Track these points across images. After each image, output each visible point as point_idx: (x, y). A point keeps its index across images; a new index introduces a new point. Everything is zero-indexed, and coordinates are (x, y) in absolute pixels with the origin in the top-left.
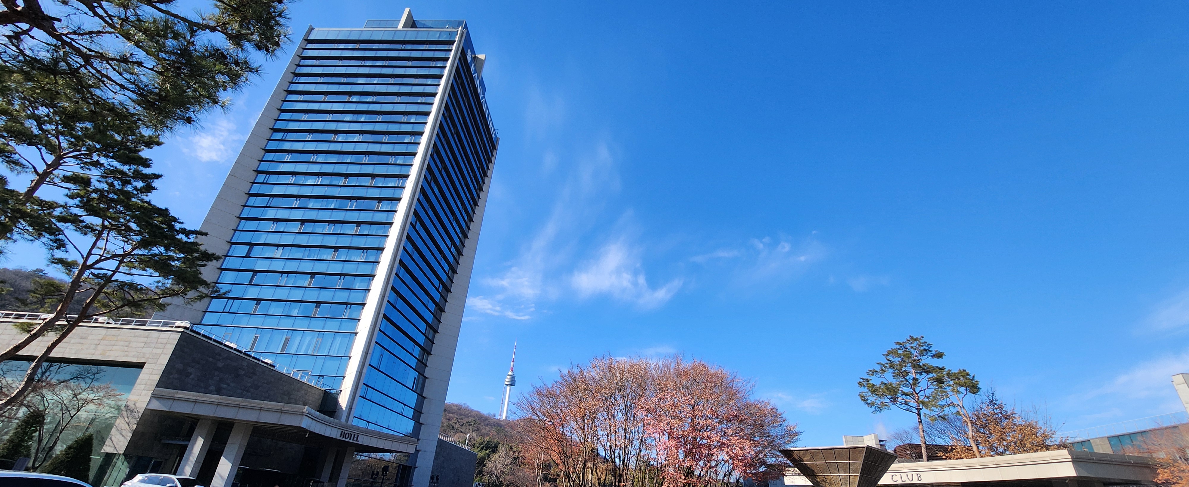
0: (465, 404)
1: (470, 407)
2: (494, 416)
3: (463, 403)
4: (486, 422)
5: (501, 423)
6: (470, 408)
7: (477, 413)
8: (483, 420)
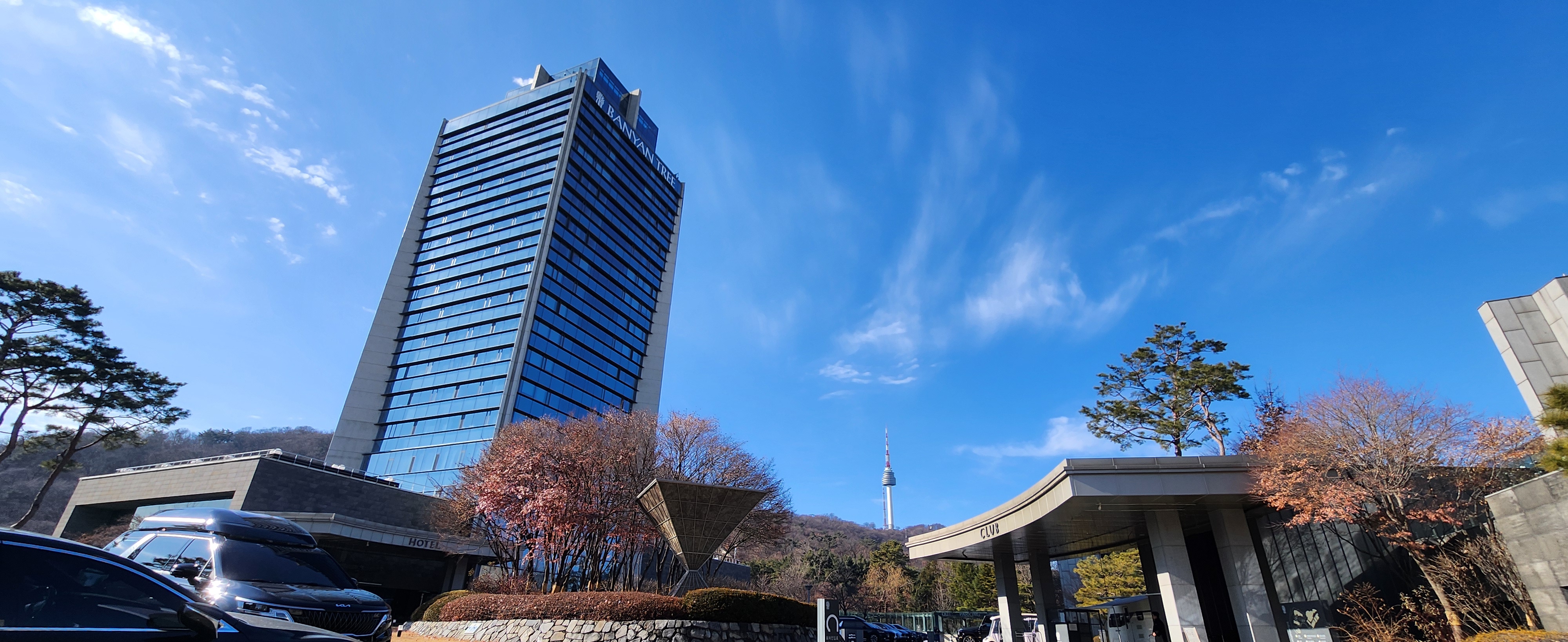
0: (831, 515)
1: (839, 517)
2: (873, 525)
3: (829, 514)
4: (862, 534)
5: (882, 534)
6: (840, 519)
7: (848, 524)
8: (857, 532)
